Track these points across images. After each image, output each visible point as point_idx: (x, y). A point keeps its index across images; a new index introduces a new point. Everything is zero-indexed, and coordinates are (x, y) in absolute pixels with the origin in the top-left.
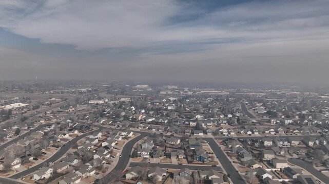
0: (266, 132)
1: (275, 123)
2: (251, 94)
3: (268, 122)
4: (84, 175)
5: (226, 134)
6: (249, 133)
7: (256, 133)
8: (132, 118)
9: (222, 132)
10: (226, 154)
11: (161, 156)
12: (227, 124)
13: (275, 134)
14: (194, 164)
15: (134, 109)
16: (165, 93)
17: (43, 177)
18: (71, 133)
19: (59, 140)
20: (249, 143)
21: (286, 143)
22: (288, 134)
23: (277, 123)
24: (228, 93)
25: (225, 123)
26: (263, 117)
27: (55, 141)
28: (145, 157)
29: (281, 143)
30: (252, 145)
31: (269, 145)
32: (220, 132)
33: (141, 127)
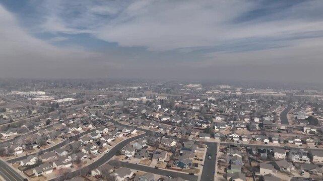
0: (289, 142)
1: (308, 131)
2: (315, 96)
3: (299, 130)
4: (58, 167)
5: (236, 140)
6: (267, 141)
7: (274, 142)
8: (150, 117)
9: (232, 138)
10: (217, 163)
11: (143, 157)
12: (246, 129)
13: (301, 145)
14: (171, 169)
15: (160, 107)
16: (211, 93)
17: (27, 164)
18: (85, 127)
19: (70, 132)
20: (254, 152)
21: (305, 157)
22: (318, 146)
23: (311, 132)
24: (285, 95)
25: (243, 128)
26: (299, 123)
27: (66, 133)
28: (127, 155)
29: (297, 157)
30: (258, 155)
31: (281, 157)
32: (231, 137)
33: (151, 125)
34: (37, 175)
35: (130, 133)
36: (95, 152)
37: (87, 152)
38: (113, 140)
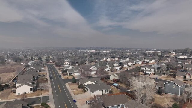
34: (69, 74)
35: (149, 62)
36: (116, 68)
37: (111, 67)
38: (133, 65)
